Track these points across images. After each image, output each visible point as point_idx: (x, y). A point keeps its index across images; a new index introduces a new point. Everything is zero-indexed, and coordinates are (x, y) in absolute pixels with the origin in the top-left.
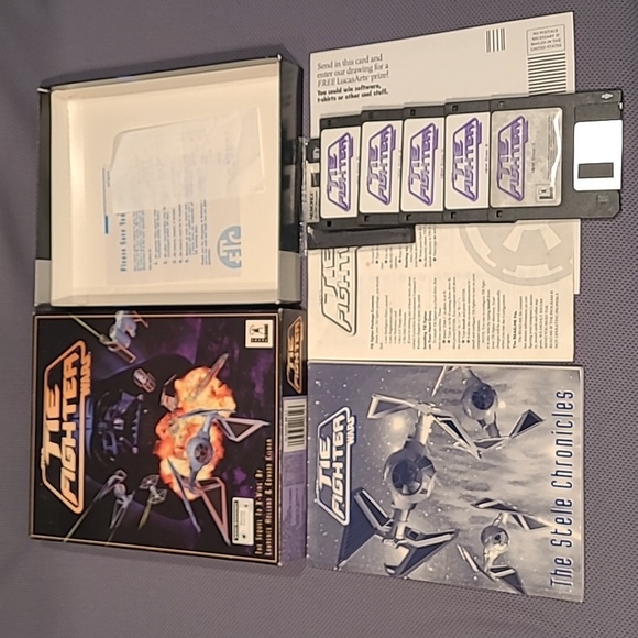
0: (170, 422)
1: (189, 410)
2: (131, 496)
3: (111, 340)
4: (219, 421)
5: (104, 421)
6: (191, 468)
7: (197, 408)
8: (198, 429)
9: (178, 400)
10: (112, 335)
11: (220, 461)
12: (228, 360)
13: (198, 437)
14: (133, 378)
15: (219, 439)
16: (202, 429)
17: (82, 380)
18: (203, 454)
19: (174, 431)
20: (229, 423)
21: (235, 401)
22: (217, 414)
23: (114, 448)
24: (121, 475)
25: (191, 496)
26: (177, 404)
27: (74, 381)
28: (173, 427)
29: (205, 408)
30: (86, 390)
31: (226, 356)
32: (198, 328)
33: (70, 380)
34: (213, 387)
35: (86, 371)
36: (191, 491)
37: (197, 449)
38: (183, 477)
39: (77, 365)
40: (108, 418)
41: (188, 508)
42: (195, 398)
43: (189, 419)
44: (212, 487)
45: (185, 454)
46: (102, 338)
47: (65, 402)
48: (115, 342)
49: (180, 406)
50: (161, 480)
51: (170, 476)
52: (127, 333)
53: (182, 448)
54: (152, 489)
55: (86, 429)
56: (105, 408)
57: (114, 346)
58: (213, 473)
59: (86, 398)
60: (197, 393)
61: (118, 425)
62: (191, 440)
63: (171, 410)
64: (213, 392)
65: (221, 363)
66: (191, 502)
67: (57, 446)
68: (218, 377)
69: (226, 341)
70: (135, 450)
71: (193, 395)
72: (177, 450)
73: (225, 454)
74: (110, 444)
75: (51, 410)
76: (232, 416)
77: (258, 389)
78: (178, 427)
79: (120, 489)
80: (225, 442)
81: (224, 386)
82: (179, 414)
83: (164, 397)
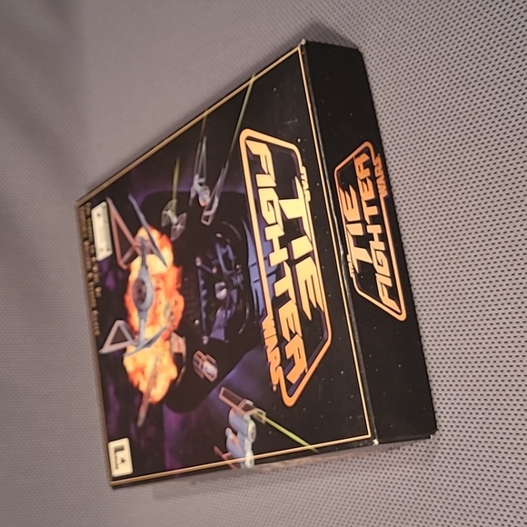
0: (172, 318)
1: (159, 341)
2: (193, 195)
3: (252, 418)
4: (134, 339)
5: (238, 287)
6: (147, 268)
7: (153, 346)
8: (149, 319)
9: (170, 350)
10: (252, 425)
11: (125, 291)
12: (136, 418)
13: (147, 310)
14: (218, 366)
15: (130, 316)
16: (145, 321)
17: (275, 340)
18: (140, 291)
19: (167, 307)
20: (126, 340)
21: (124, 369)
22: (136, 346)
23: (220, 252)
24: (207, 218)
25: (142, 233)
26: (171, 344)
27: (286, 335)
28: (168, 313)
29: (147, 349)
30: (268, 324)
31: (140, 423)
32: (168, 456)
33: (292, 335)
34: (145, 378)
35: (274, 357)
36: (142, 239)
37: (145, 295)
38: (152, 253)
39: (287, 364)
40: (234, 293)
41: (142, 217)
42: (157, 359)
43: (157, 330)
44: (128, 255)
45: (154, 282)
46: (264, 419)
47: (292, 294)
48: (247, 416)
49: (168, 343)
50: (169, 237)
51: (162, 246)
52: (235, 433)
53: (158, 289)
54: (175, 220)
55: (257, 263)
56: (240, 307)
57: (247, 408)
58: (128, 272)
59: (265, 314)
60: (155, 366)
61: (221, 289)
62: (151, 304)
63: (174, 335)
64: (143, 373)
65: (142, 414)
66: (140, 226)
67: (290, 216)
68: (141, 394)
69: (143, 442)
70: (199, 263)
71: (158, 363)
72: (161, 284)
73: (123, 301)
74: (225, 256)
75: (309, 271)
76: (124, 350)
77: (111, 389)
78: (165, 314)
79: (205, 199)
80: (125, 316)
81: (136, 383)
82: (166, 332)
83: (183, 350)
